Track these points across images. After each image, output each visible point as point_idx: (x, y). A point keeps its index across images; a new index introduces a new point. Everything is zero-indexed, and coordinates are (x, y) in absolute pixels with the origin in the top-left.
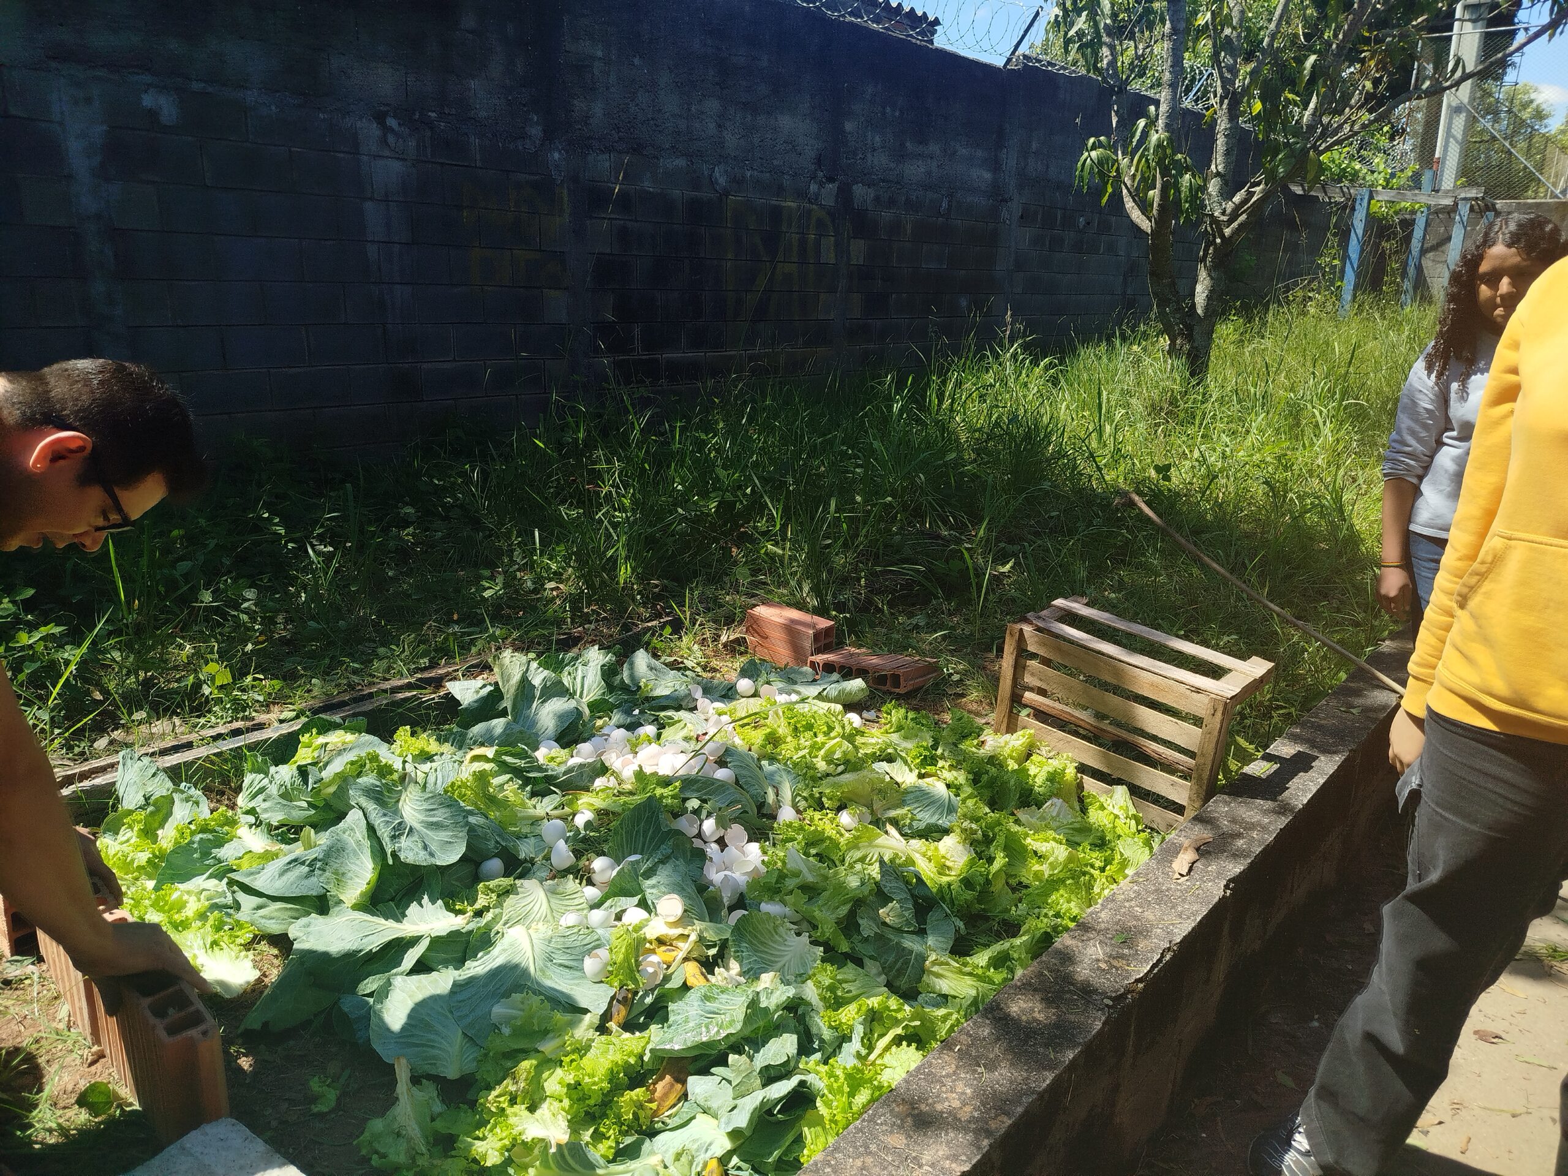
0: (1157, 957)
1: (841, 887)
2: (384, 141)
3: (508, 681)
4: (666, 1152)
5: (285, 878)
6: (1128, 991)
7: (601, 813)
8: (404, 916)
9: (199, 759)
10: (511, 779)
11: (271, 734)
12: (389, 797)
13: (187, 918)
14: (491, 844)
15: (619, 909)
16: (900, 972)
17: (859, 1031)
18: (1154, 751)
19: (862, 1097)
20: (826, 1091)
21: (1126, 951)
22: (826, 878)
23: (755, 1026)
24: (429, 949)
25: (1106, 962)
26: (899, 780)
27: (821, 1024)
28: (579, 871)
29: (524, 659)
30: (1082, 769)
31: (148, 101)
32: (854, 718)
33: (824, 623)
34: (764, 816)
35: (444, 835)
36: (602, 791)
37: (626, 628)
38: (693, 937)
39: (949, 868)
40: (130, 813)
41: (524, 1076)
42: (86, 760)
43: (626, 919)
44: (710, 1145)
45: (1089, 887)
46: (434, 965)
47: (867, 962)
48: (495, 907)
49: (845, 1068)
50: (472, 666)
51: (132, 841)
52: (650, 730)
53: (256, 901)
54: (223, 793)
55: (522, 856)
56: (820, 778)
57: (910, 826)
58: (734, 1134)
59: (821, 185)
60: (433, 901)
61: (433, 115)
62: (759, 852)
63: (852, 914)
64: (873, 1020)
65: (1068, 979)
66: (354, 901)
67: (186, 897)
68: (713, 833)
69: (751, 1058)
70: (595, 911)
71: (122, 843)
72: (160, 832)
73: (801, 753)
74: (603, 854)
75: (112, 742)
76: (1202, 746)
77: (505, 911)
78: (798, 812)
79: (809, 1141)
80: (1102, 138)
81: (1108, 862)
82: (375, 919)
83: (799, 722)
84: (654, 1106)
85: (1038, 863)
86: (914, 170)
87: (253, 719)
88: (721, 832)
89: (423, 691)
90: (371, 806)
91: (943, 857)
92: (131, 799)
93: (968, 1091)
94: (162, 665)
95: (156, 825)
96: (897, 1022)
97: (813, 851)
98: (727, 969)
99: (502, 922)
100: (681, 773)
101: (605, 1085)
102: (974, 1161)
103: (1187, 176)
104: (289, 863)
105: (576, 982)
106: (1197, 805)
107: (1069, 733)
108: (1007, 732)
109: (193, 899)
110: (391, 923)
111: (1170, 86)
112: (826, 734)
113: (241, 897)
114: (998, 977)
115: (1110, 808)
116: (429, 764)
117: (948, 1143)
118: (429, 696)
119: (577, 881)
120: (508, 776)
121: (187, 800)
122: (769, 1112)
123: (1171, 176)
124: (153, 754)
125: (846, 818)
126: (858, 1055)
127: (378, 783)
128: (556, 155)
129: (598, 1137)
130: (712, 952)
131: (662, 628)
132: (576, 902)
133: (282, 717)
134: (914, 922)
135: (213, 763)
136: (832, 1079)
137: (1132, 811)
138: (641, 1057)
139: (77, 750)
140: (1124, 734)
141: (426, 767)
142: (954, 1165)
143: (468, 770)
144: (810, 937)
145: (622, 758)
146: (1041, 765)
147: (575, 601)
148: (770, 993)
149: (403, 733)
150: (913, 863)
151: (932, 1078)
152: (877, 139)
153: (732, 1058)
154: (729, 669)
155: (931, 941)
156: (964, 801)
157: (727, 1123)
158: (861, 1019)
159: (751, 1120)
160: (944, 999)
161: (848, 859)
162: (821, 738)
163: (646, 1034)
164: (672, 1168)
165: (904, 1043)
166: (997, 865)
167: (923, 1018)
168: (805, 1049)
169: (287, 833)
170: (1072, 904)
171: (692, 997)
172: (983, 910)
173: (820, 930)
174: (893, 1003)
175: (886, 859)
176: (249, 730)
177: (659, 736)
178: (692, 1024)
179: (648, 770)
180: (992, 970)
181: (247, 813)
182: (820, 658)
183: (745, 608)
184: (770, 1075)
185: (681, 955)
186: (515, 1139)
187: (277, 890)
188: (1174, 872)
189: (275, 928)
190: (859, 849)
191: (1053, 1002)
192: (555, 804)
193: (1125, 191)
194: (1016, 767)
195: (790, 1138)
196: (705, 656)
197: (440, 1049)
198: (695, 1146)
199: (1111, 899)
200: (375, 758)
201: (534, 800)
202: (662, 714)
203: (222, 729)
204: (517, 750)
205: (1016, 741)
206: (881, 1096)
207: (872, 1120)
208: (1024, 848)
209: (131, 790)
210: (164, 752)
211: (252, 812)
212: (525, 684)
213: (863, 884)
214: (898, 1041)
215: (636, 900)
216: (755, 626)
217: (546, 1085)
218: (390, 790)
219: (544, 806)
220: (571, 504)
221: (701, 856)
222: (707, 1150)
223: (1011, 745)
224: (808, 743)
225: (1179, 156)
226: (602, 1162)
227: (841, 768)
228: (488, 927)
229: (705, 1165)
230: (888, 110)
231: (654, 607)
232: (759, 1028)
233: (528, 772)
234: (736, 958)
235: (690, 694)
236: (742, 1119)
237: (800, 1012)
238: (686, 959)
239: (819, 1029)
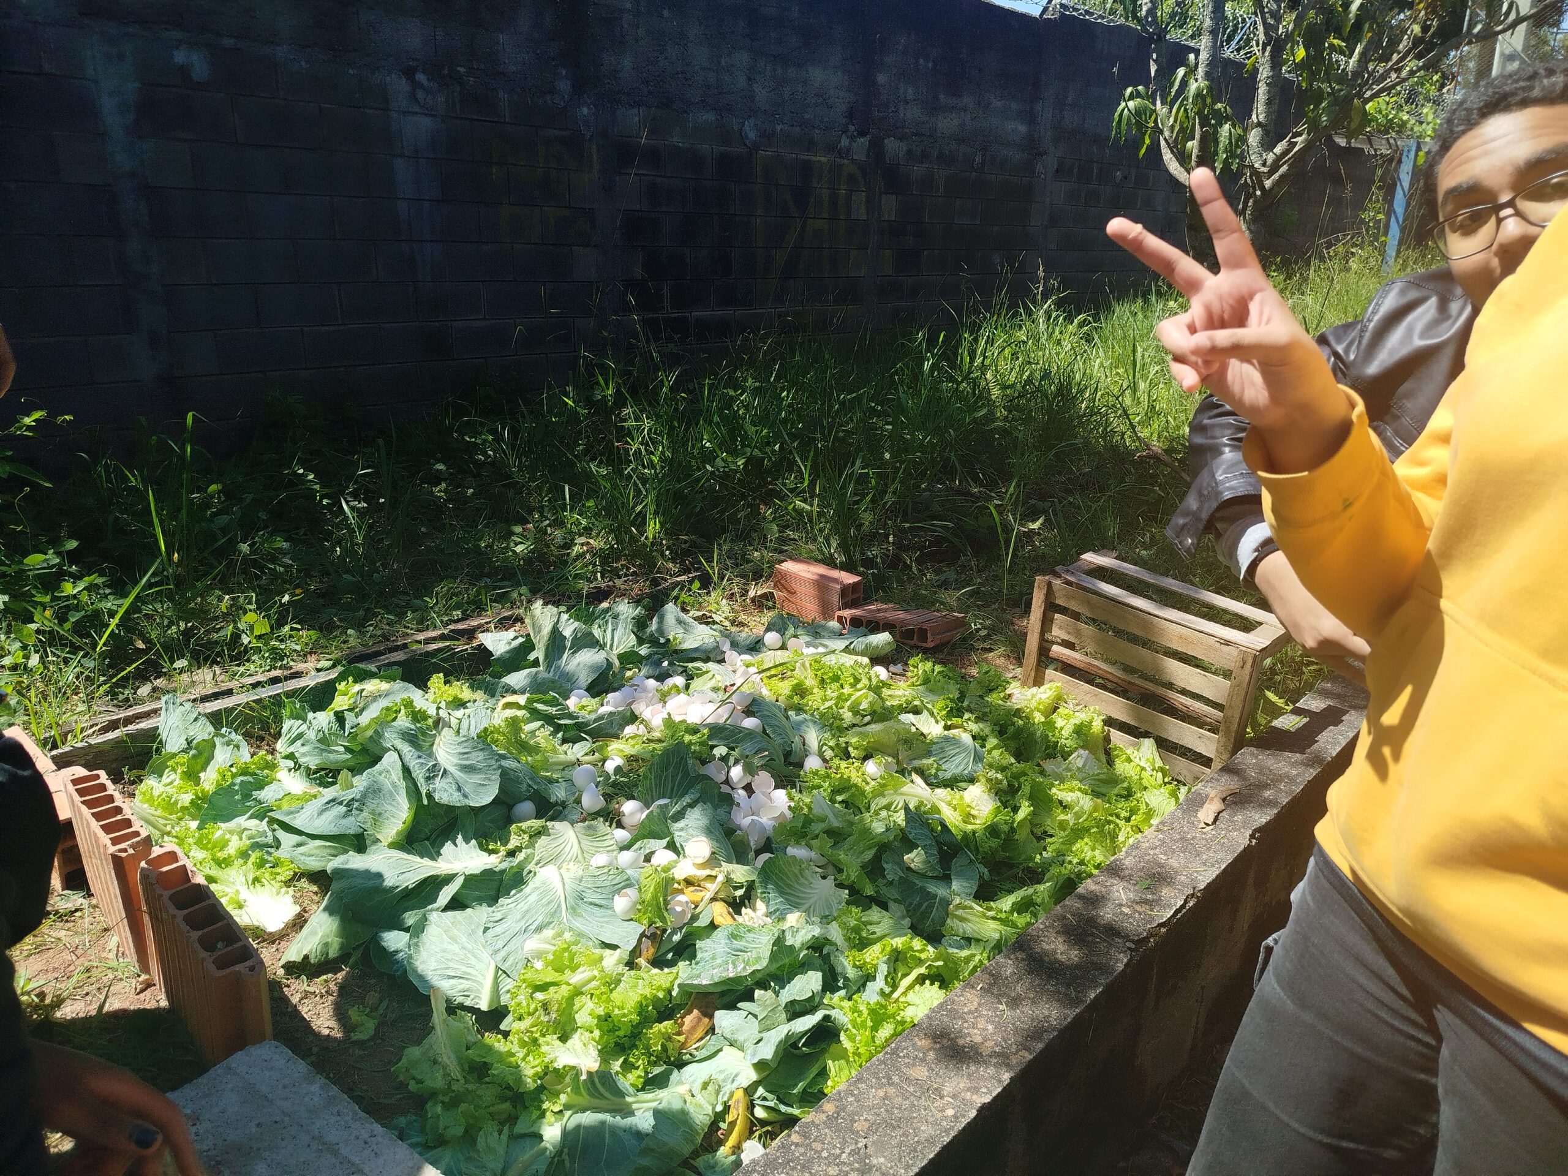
0: (1180, 903)
1: (867, 831)
2: (413, 96)
3: (539, 632)
4: (693, 1082)
5: (323, 817)
6: (1151, 934)
7: (631, 759)
8: (439, 854)
9: (239, 705)
10: (543, 726)
11: (309, 681)
12: (424, 741)
13: (230, 856)
14: (524, 787)
15: (648, 851)
16: (925, 915)
17: (883, 969)
18: (1182, 704)
19: (885, 1031)
20: (850, 1026)
21: (1149, 897)
22: (852, 824)
23: (781, 963)
24: (463, 886)
25: (1129, 907)
26: (925, 731)
27: (846, 963)
28: (609, 814)
29: (555, 610)
30: (1109, 722)
31: (180, 57)
32: (881, 672)
33: (850, 579)
34: (791, 764)
35: (477, 778)
36: (632, 738)
37: (655, 583)
38: (721, 878)
39: (974, 817)
40: (173, 756)
41: (555, 1008)
42: (131, 706)
43: (655, 860)
44: (736, 1076)
45: (1114, 836)
46: (468, 902)
47: (892, 905)
48: (527, 847)
49: (868, 1004)
50: (505, 618)
51: (176, 783)
52: (679, 680)
53: (297, 838)
54: (262, 739)
55: (553, 800)
56: (847, 729)
57: (936, 776)
58: (760, 1066)
59: (853, 139)
60: (467, 841)
61: (462, 70)
62: (786, 799)
63: (877, 859)
64: (896, 960)
65: (1092, 921)
66: (390, 840)
67: (228, 836)
68: (740, 780)
69: (777, 994)
70: (625, 852)
71: (166, 785)
72: (202, 775)
73: (828, 704)
74: (633, 798)
75: (155, 689)
76: (1230, 696)
77: (537, 852)
78: (825, 761)
79: (832, 1073)
80: (1140, 88)
81: (1133, 812)
82: (410, 857)
83: (825, 673)
84: (682, 1038)
85: (1062, 813)
86: (947, 124)
87: (291, 668)
88: (748, 779)
89: (456, 643)
90: (406, 748)
91: (968, 806)
92: (173, 743)
93: (990, 1027)
94: (203, 615)
95: (199, 768)
96: (920, 962)
97: (839, 798)
98: (754, 909)
99: (534, 862)
100: (708, 721)
101: (635, 1017)
102: (995, 1094)
103: (1227, 127)
104: (328, 803)
105: (606, 919)
106: (1225, 757)
107: (1098, 686)
108: (1034, 685)
109: (235, 838)
110: (426, 861)
111: (1211, 32)
112: (853, 686)
113: (281, 834)
114: (1021, 920)
115: (1137, 760)
116: (462, 711)
117: (969, 1076)
118: (461, 646)
119: (608, 824)
120: (540, 723)
121: (228, 744)
122: (794, 1045)
123: (1209, 125)
124: (194, 701)
125: (872, 767)
126: (882, 993)
127: (413, 727)
128: (585, 110)
129: (628, 1067)
130: (740, 893)
131: (691, 582)
132: (606, 843)
133: (319, 666)
134: (938, 867)
135: (252, 709)
136: (856, 1014)
137: (1159, 763)
138: (669, 992)
139: (121, 697)
140: (1151, 686)
141: (460, 713)
142: (974, 1097)
143: (500, 717)
144: (835, 880)
145: (651, 708)
146: (1068, 717)
147: (606, 558)
148: (795, 931)
149: (436, 681)
150: (938, 811)
151: (954, 1014)
152: (910, 91)
153: (758, 993)
154: (756, 624)
155: (956, 885)
156: (990, 752)
157: (754, 1055)
158: (885, 959)
159: (776, 1052)
160: (968, 941)
161: (873, 807)
162: (847, 690)
163: (674, 970)
164: (699, 1097)
165: (928, 982)
166: (1021, 815)
167: (947, 959)
168: (830, 984)
169: (325, 776)
170: (1097, 852)
171: (719, 935)
172: (1009, 858)
173: (845, 873)
174: (917, 943)
175: (911, 806)
176: (287, 678)
177: (687, 687)
178: (719, 961)
179: (677, 718)
180: (1015, 915)
181: (287, 757)
182: (847, 613)
183: (772, 564)
184: (795, 1010)
185: (709, 895)
186: (547, 1067)
187: (316, 828)
188: (1199, 821)
189: (314, 864)
190: (884, 796)
191: (1076, 944)
192: (586, 750)
193: (1163, 143)
194: (1043, 719)
195: (814, 1071)
196: (733, 610)
197: (474, 981)
198: (722, 1077)
199: (1136, 846)
200: (409, 704)
201: (566, 747)
202: (690, 665)
203: (260, 678)
204: (548, 697)
205: (1044, 694)
206: (904, 1030)
207: (894, 1052)
208: (1049, 799)
209: (174, 735)
210: (205, 699)
211: (290, 756)
212: (556, 635)
213: (888, 829)
214: (921, 980)
215: (664, 842)
216: (783, 582)
217: (577, 1016)
218: (424, 734)
219: (578, 751)
220: (601, 462)
221: (728, 801)
222: (733, 1081)
223: (1037, 698)
224: (835, 695)
225: (1219, 105)
226: (631, 1090)
227: (868, 718)
228: (521, 866)
229: (732, 1095)
230: (921, 61)
231: (682, 562)
232: (784, 965)
233: (559, 719)
234: (762, 899)
235: (718, 647)
236: (767, 1052)
237: (825, 952)
238: (713, 899)
239: (844, 967)
